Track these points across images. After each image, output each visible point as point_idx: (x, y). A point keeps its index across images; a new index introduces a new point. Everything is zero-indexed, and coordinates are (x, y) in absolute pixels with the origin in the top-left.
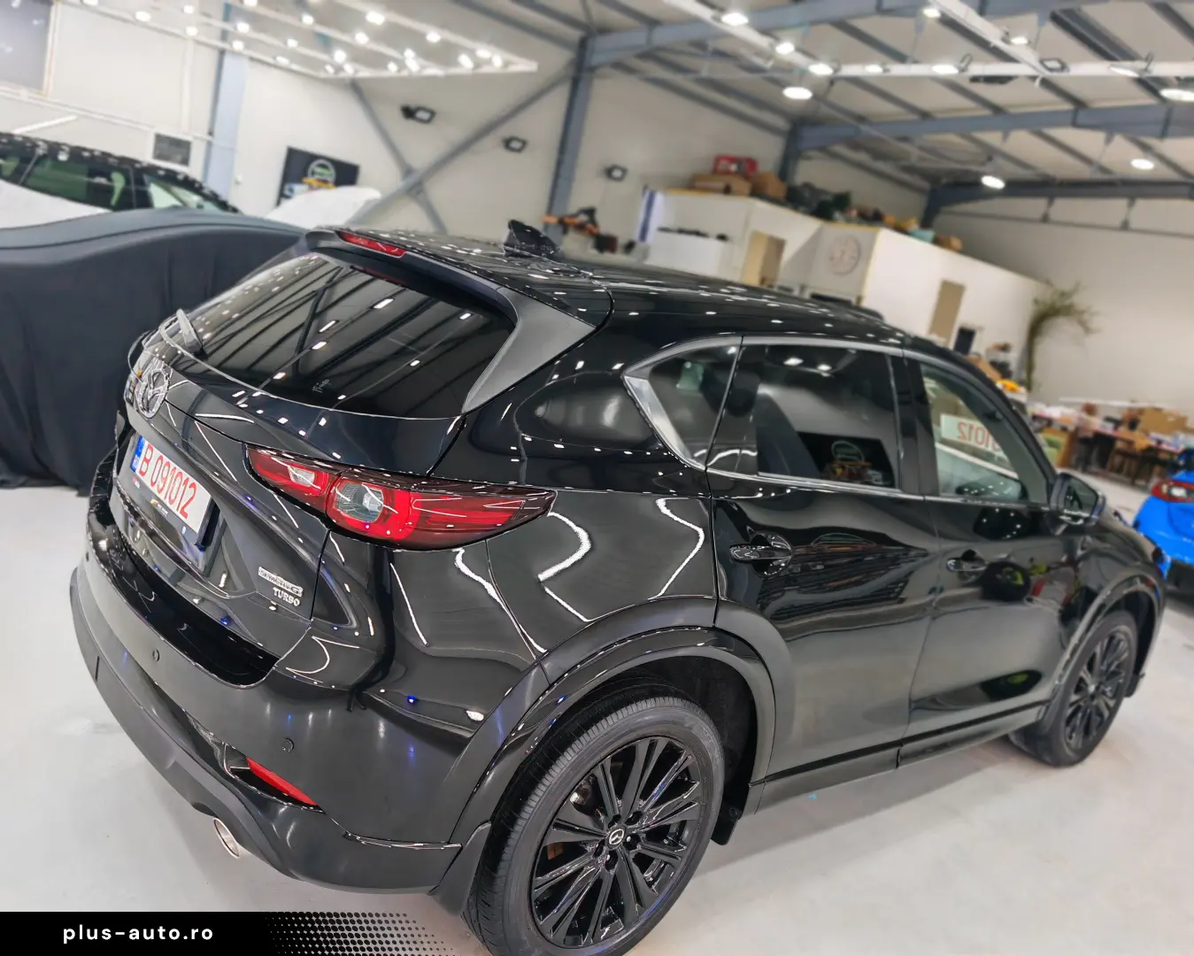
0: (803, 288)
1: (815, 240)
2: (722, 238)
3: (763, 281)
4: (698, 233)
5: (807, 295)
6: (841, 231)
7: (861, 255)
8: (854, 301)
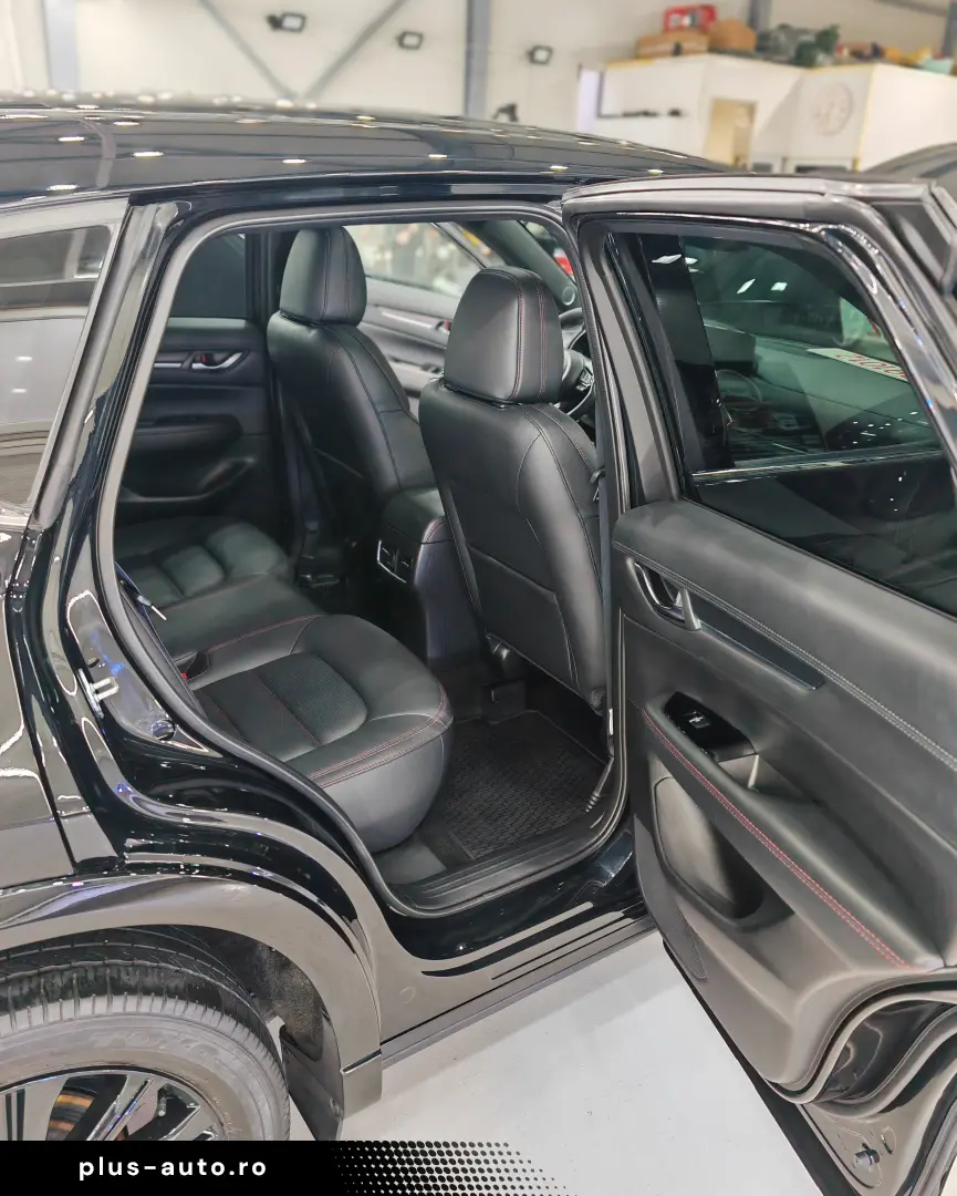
0: (785, 160)
1: (794, 95)
2: (675, 113)
3: (737, 159)
4: (646, 114)
5: (791, 169)
6: (828, 77)
7: (852, 105)
8: (848, 165)
